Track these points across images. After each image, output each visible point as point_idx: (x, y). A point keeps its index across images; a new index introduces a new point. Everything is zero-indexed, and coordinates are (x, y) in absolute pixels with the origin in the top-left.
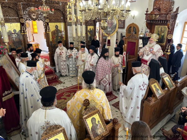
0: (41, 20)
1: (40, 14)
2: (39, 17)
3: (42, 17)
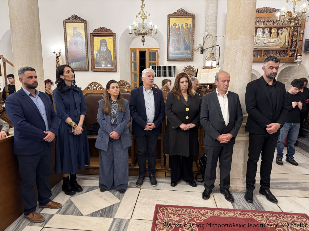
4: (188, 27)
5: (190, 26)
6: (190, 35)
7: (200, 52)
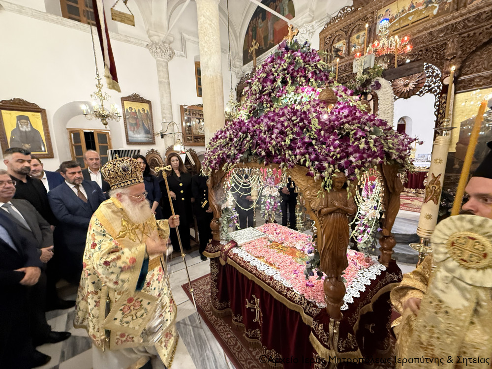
0: (430, 91)
1: (429, 77)
2: (426, 86)
3: (435, 83)
4: (146, 112)
5: (147, 111)
6: (148, 120)
7: (160, 137)
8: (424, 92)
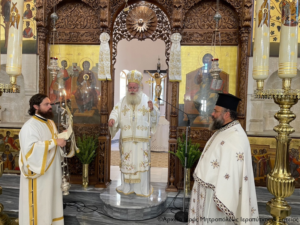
1: (159, 22)
8: (156, 37)
